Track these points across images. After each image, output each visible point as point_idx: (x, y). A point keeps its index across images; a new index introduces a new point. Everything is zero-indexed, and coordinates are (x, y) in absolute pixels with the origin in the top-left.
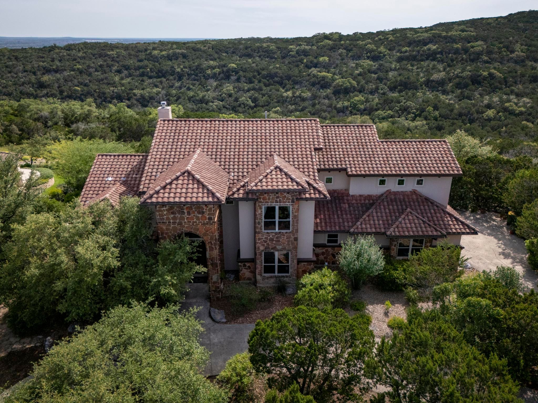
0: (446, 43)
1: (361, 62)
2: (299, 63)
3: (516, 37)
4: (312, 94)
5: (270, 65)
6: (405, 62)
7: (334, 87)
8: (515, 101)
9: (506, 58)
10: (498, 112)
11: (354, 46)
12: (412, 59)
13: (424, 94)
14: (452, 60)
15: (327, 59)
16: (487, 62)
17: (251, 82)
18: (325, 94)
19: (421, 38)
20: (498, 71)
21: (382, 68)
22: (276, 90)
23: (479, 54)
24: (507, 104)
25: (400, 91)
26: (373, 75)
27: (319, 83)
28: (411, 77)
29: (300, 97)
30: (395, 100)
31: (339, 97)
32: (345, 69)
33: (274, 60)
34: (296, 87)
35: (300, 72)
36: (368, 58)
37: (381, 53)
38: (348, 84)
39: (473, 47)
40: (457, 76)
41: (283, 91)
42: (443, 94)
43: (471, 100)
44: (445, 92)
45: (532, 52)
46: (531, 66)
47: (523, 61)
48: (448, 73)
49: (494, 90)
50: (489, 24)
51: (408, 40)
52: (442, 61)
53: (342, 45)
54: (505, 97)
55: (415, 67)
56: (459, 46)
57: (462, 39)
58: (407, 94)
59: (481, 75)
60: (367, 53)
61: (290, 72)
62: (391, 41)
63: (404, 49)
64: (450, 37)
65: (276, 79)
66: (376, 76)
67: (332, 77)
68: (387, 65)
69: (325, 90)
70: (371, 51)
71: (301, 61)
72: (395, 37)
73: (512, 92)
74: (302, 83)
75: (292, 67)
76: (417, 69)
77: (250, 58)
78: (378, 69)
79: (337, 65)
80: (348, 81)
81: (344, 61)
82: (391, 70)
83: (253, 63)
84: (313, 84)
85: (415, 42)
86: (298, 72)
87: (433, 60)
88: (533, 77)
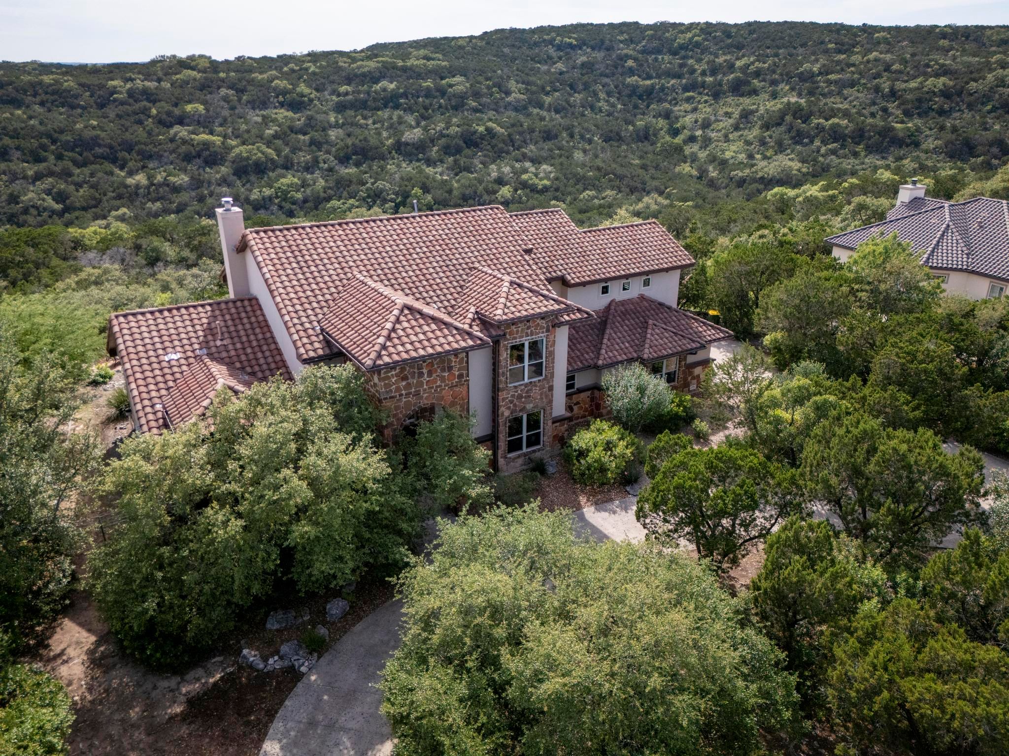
0: (408, 79)
1: (270, 112)
2: (142, 117)
3: (506, 70)
4: (192, 178)
5: (75, 123)
6: (351, 113)
7: (233, 162)
8: (533, 169)
9: (502, 104)
10: (516, 190)
11: (248, 82)
12: (361, 106)
13: (399, 166)
14: (426, 108)
15: (201, 108)
16: (476, 110)
17: (38, 160)
18: (218, 176)
19: (366, 69)
20: (498, 125)
21: (313, 123)
22: (106, 173)
23: (462, 97)
24: (525, 177)
25: (358, 164)
26: (301, 137)
27: (199, 155)
28: (370, 138)
29: (168, 185)
30: (355, 180)
31: (248, 181)
32: (244, 127)
33: (79, 111)
34: (151, 165)
35: (149, 133)
36: (282, 105)
37: (303, 96)
38: (260, 155)
39: (451, 86)
40: (442, 135)
41: (123, 174)
42: (429, 165)
43: (472, 173)
44: (430, 162)
45: (533, 93)
46: (538, 114)
47: (525, 108)
48: (426, 129)
49: (498, 155)
50: (461, 47)
51: (344, 74)
52: (409, 110)
53: (223, 80)
54: (517, 165)
55: (370, 121)
56: (429, 83)
57: (430, 72)
58: (370, 167)
59: (475, 132)
60: (277, 97)
61: (128, 136)
62: (314, 73)
63: (343, 89)
64: (411, 69)
65: (99, 150)
66: (307, 137)
67: (223, 143)
68: (320, 117)
69: (216, 168)
70: (284, 92)
71: (145, 112)
72: (319, 67)
73: (524, 157)
74: (162, 156)
75: (128, 124)
76: (374, 123)
77: (19, 107)
78: (306, 125)
79: (225, 120)
80: (258, 148)
81: (237, 111)
82: (331, 126)
83: (30, 118)
84: (188, 158)
85: (356, 76)
86: (146, 135)
87: (397, 107)
88: (545, 132)
